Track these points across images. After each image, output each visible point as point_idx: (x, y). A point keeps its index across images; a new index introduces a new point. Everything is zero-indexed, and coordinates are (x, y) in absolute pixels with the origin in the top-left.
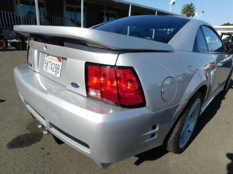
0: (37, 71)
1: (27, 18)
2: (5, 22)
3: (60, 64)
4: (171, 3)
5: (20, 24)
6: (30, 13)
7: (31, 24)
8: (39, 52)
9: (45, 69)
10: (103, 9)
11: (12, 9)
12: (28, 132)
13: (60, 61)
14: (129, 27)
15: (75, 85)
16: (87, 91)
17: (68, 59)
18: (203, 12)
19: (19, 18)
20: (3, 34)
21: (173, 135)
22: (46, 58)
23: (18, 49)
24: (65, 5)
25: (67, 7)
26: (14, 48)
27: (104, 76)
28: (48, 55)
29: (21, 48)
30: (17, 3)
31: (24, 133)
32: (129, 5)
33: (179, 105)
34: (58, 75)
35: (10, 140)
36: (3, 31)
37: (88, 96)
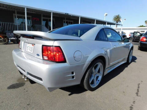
0: (23, 51)
1: (21, 26)
2: (8, 28)
3: (33, 47)
4: (105, 15)
5: (17, 30)
6: (22, 23)
7: (22, 30)
8: (24, 42)
9: (26, 50)
10: (64, 19)
11: (12, 21)
12: (18, 82)
13: (33, 46)
14: (79, 30)
15: (38, 55)
16: (43, 57)
17: (36, 44)
18: (125, 19)
19: (16, 25)
20: (7, 35)
21: (85, 79)
22: (27, 45)
23: (15, 43)
24: (42, 18)
25: (43, 19)
26: (12, 43)
27: (50, 51)
28: (28, 43)
29: (16, 43)
30: (16, 18)
31: (16, 83)
32: (79, 17)
33: (85, 64)
34: (32, 52)
35: (9, 86)
36: (7, 34)
37: (43, 59)
